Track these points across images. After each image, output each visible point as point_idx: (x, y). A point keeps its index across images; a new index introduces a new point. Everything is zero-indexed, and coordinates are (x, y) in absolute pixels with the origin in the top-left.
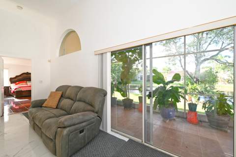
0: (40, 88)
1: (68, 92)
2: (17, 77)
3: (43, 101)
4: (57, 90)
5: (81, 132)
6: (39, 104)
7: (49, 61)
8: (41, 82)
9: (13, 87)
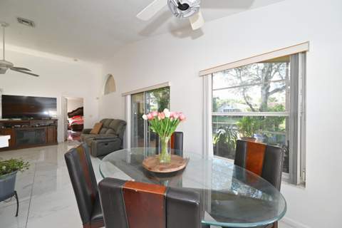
0: (89, 121)
1: (106, 124)
2: (74, 111)
3: (90, 130)
4: (101, 122)
5: (106, 144)
6: (88, 132)
7: (98, 98)
8: (91, 116)
9: (71, 121)
